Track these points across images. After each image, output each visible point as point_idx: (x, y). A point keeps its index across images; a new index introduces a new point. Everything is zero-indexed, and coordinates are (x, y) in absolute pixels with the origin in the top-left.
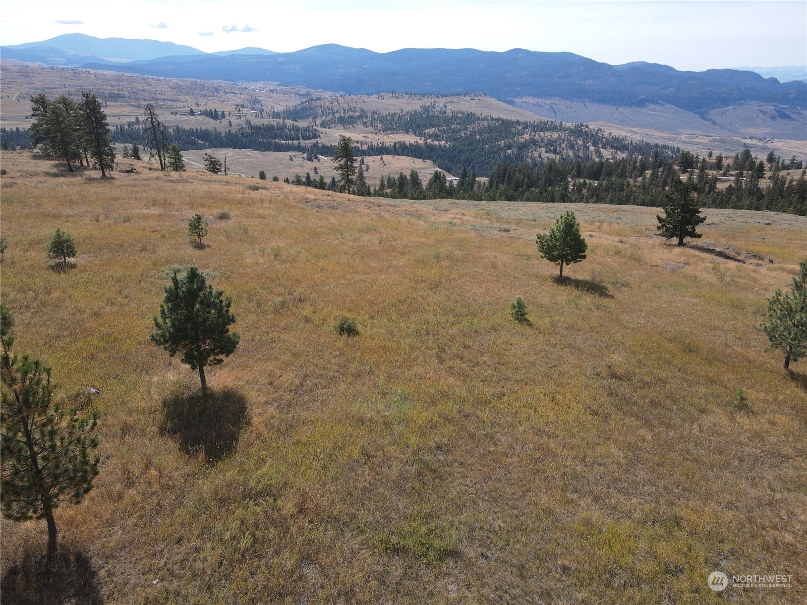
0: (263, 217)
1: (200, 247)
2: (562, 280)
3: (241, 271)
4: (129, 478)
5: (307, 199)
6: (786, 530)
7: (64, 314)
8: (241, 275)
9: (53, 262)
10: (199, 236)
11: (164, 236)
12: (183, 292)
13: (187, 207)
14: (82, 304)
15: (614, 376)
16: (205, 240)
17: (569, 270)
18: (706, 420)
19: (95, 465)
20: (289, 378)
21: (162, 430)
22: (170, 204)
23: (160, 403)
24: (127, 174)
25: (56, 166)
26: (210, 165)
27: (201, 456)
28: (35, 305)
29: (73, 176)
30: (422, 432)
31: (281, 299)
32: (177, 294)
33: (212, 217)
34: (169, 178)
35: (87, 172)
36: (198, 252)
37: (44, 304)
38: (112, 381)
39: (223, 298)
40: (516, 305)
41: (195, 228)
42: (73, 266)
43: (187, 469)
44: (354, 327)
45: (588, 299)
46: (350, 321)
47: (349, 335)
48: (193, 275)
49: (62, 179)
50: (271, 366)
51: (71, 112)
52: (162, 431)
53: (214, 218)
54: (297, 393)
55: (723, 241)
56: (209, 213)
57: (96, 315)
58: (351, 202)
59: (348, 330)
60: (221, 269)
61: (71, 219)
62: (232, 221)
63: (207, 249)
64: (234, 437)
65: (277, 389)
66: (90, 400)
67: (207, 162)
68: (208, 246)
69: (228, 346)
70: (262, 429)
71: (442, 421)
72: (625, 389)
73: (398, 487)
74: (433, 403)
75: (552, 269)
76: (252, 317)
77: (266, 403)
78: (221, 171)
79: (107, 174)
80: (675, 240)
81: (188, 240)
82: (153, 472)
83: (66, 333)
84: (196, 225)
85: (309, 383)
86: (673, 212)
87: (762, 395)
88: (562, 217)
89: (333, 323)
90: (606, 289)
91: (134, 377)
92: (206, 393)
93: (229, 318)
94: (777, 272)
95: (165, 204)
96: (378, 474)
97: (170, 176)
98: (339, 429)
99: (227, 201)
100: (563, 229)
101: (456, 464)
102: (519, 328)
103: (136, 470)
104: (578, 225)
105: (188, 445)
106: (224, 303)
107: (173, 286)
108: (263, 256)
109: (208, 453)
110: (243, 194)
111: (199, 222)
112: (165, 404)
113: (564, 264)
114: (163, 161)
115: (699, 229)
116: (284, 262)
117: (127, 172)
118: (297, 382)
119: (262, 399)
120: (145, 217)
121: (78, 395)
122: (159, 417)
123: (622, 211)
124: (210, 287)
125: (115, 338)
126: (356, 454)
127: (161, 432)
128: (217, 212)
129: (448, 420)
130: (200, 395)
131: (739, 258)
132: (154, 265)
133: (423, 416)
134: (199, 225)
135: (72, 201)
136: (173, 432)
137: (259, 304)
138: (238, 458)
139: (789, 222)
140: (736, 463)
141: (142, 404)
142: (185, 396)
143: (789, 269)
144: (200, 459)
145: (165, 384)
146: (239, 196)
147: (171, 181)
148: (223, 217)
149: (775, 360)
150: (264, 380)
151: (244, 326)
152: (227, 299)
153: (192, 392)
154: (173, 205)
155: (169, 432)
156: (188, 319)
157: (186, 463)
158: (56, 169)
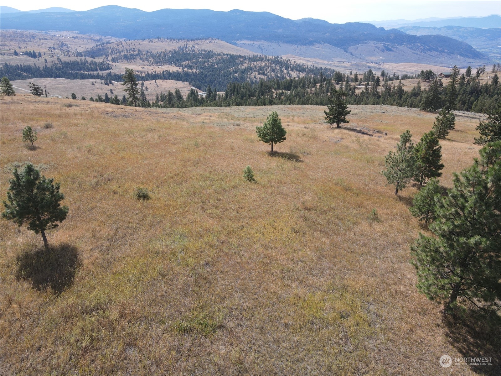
0: (76, 125)
1: (33, 148)
2: (273, 154)
3: (65, 163)
5: (107, 111)
6: (401, 284)
8: (65, 166)
10: (31, 141)
11: (4, 143)
12: (24, 182)
13: (20, 121)
15: (306, 209)
16: (36, 144)
17: (277, 147)
18: (357, 229)
20: (106, 231)
21: (18, 277)
22: (7, 120)
23: (15, 259)
26: (34, 90)
27: (49, 290)
30: (196, 255)
31: (95, 180)
32: (19, 185)
33: (39, 127)
36: (32, 152)
39: (54, 184)
40: (247, 171)
41: (28, 135)
43: (40, 301)
44: (147, 194)
45: (289, 164)
46: (144, 191)
47: (144, 200)
48: (30, 170)
50: (92, 225)
52: (18, 278)
53: (41, 127)
54: (112, 241)
55: (361, 124)
56: (37, 125)
58: (138, 112)
59: (143, 196)
60: (50, 163)
62: (54, 129)
63: (38, 150)
64: (71, 275)
65: (98, 239)
68: (39, 148)
69: (61, 215)
70: (91, 267)
71: (207, 247)
72: (312, 215)
73: (184, 292)
74: (201, 237)
75: (267, 147)
76: (76, 194)
77: (91, 250)
78: (43, 94)
80: (335, 125)
81: (23, 144)
82: (15, 306)
84: (28, 134)
85: (120, 233)
86: (333, 108)
87: (385, 211)
88: (270, 115)
89: (133, 193)
90: (299, 157)
92: (48, 248)
93: (59, 197)
94: (389, 140)
96: (170, 285)
97: (4, 100)
98: (143, 260)
99: (49, 115)
100: (271, 123)
101: (218, 273)
102: (250, 185)
104: (280, 119)
105: (38, 286)
106: (55, 187)
107: (15, 179)
108: (80, 152)
109: (54, 288)
110: (61, 110)
111: (30, 132)
112: (19, 259)
113: (274, 144)
115: (347, 118)
116: (95, 155)
118: (112, 233)
119: (89, 247)
122: (15, 268)
123: (305, 109)
124: (44, 177)
126: (155, 275)
128: (43, 123)
129: (211, 246)
130: (44, 250)
131: (370, 133)
133: (195, 246)
134: (30, 134)
136: (26, 278)
137: (80, 185)
138: (76, 288)
139: (394, 111)
140: (374, 251)
142: (33, 252)
143: (396, 138)
144: (48, 293)
145: (16, 245)
146: (58, 112)
147: (6, 103)
148: (47, 127)
149: (390, 190)
150: (89, 235)
151: (71, 200)
152: (57, 184)
153: (37, 248)
154: (9, 120)
155: (23, 278)
156: (29, 200)
157: (39, 296)
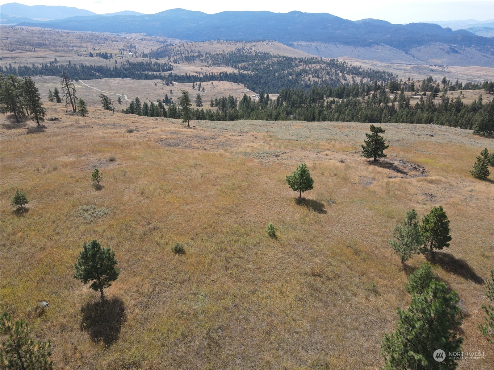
0: (135, 159)
1: (99, 188)
2: (301, 201)
3: (122, 207)
4: (66, 359)
5: (162, 139)
9: (15, 209)
10: (98, 181)
13: (90, 152)
14: (34, 242)
15: (314, 275)
16: (101, 183)
18: (355, 300)
20: (147, 287)
22: (80, 151)
24: (53, 122)
25: (9, 118)
28: (8, 243)
29: (20, 127)
30: (212, 319)
31: (143, 229)
32: (86, 256)
33: (105, 160)
35: (28, 122)
36: (98, 193)
37: (13, 243)
38: (54, 296)
40: (270, 227)
41: (96, 176)
42: (27, 210)
43: (94, 352)
44: (182, 248)
45: (313, 215)
46: (180, 246)
47: (179, 254)
48: (95, 244)
49: (13, 131)
50: (137, 279)
51: (16, 84)
52: (82, 328)
54: (150, 297)
55: (401, 154)
56: (103, 157)
57: (43, 249)
58: (188, 138)
59: (179, 251)
63: (103, 190)
64: (118, 330)
65: (141, 294)
66: (43, 311)
67: (102, 99)
69: (113, 276)
70: (133, 323)
71: (222, 310)
76: (127, 244)
79: (41, 124)
80: (372, 159)
81: (92, 183)
82: (78, 355)
85: (157, 289)
86: (370, 144)
88: (299, 166)
90: (323, 206)
91: (66, 293)
92: (104, 301)
93: (113, 261)
96: (189, 347)
97: (79, 123)
100: (300, 174)
101: (227, 338)
103: (69, 353)
104: (308, 171)
105: (95, 337)
106: (111, 254)
108: (135, 193)
109: (105, 341)
111: (97, 173)
112: (83, 310)
116: (147, 198)
119: (133, 302)
121: (37, 308)
122: (80, 318)
126: (178, 336)
128: (108, 155)
129: (226, 309)
130: (101, 301)
131: (405, 171)
132: (73, 206)
133: (214, 308)
136: (88, 328)
138: (120, 342)
141: (70, 310)
142: (93, 303)
144: (101, 345)
145: (82, 295)
147: (80, 127)
148: (112, 160)
150: (134, 289)
155: (85, 328)
157: (94, 347)
158: (8, 121)
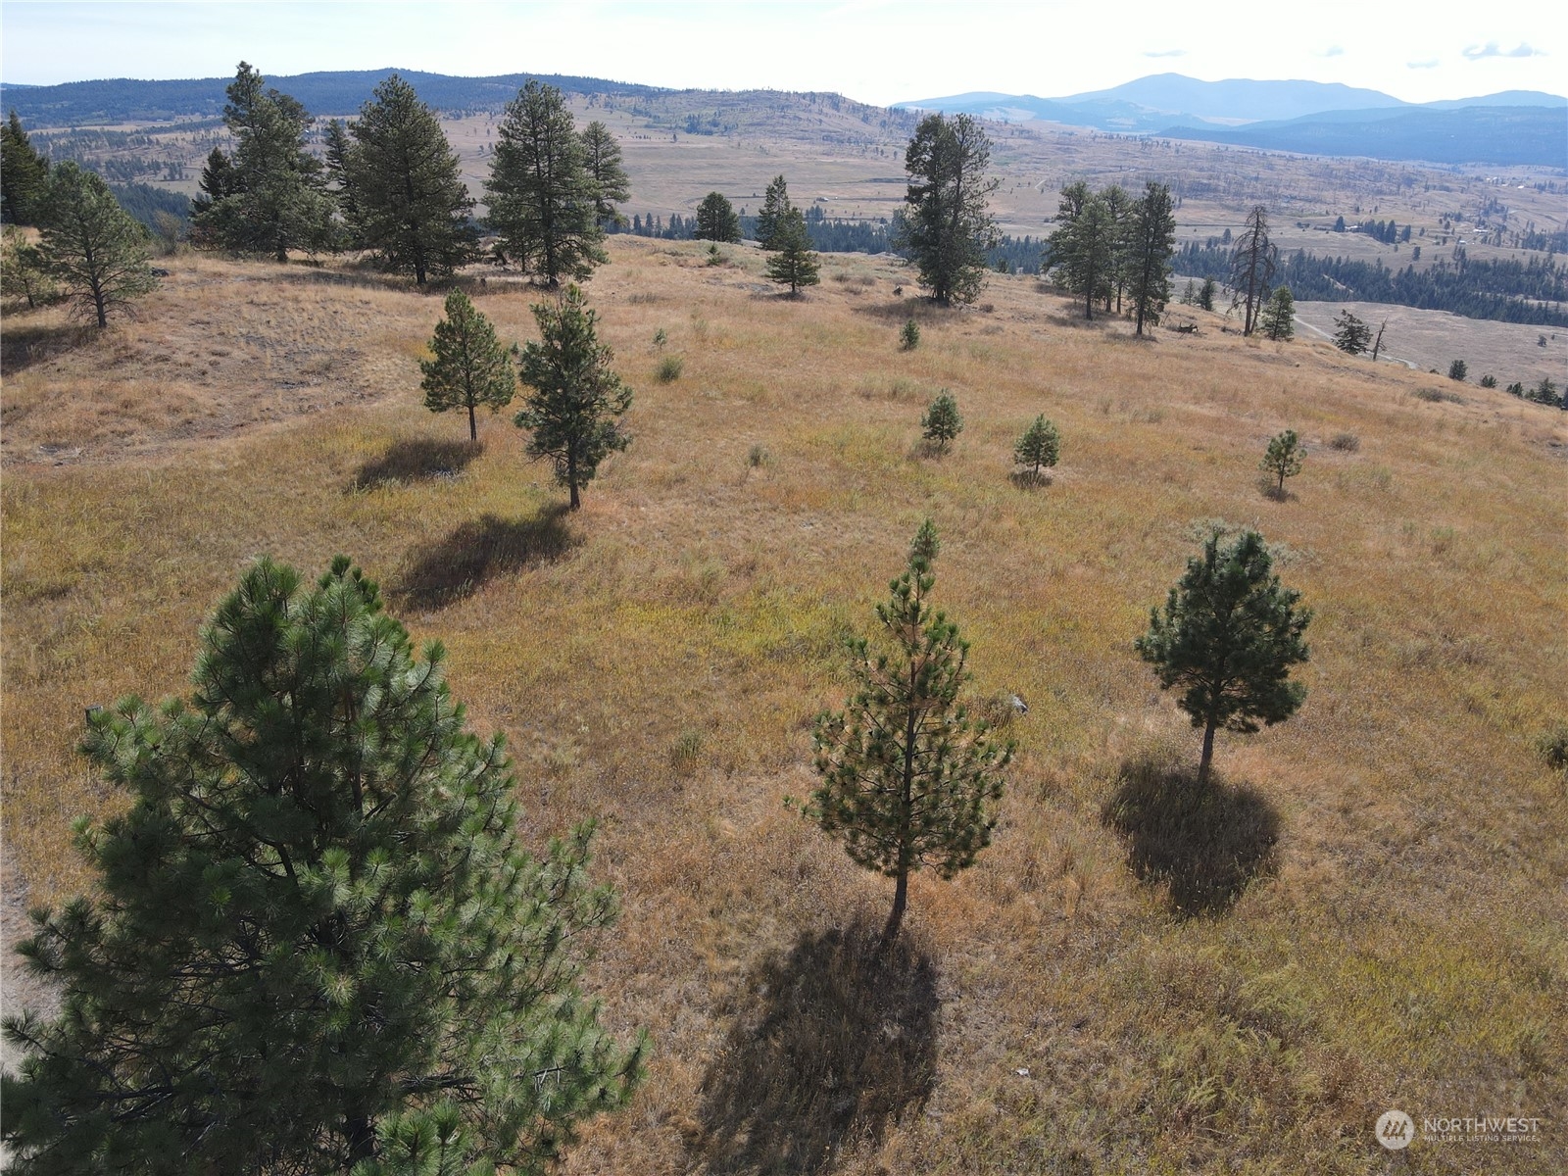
0: (1432, 461)
1: (1277, 495)
3: (1349, 562)
4: (1030, 874)
5: (1557, 438)
7: (1009, 559)
8: (1345, 571)
9: (1018, 469)
10: (1282, 473)
11: (1212, 461)
12: (1221, 576)
13: (1273, 413)
14: (1041, 551)
16: (1289, 486)
19: (989, 829)
20: (1391, 814)
21: (1107, 814)
22: (1243, 402)
23: (1118, 765)
24: (1179, 334)
25: (1067, 307)
27: (1163, 892)
28: (973, 532)
29: (1089, 327)
31: (1421, 643)
32: (1208, 577)
33: (1318, 441)
34: (1255, 352)
35: (1112, 324)
36: (1271, 505)
37: (986, 535)
38: (1051, 696)
39: (1296, 608)
41: (1279, 456)
42: (1046, 482)
43: (1130, 905)
48: (1250, 548)
49: (1070, 331)
50: (1355, 776)
51: (1119, 215)
52: (1107, 816)
53: (1323, 442)
54: (1398, 853)
56: (1315, 432)
57: (1058, 575)
60: (1306, 549)
61: (1065, 401)
62: (1358, 456)
63: (1289, 504)
64: (1235, 885)
65: (1355, 826)
66: (1008, 718)
67: (1342, 329)
68: (1294, 497)
69: (1277, 705)
70: (1297, 893)
76: (1344, 663)
77: (1321, 845)
78: (1365, 350)
79: (1145, 331)
81: (1257, 476)
82: (1072, 882)
83: (1005, 592)
84: (1282, 453)
85: (1434, 843)
89: (1538, 733)
91: (1087, 703)
92: (1204, 780)
93: (1294, 651)
95: (1234, 400)
97: (1258, 348)
98: (1478, 969)
99: (1360, 413)
103: (1046, 864)
105: (1146, 862)
106: (1294, 619)
107: (1205, 560)
108: (1408, 542)
109: (1176, 892)
110: (1401, 404)
111: (1288, 447)
112: (1126, 770)
114: (1253, 317)
116: (1455, 566)
117: (1182, 330)
118: (1407, 829)
119: (1316, 835)
120: (1188, 420)
121: (994, 702)
122: (1110, 790)
124: (1276, 579)
125: (1076, 625)
127: (1105, 819)
128: (1332, 432)
130: (1194, 778)
132: (1180, 510)
134: (1287, 452)
135: (1076, 371)
136: (1125, 827)
137: (1367, 640)
138: (1231, 928)
141: (1087, 754)
142: (1166, 771)
144: (1159, 898)
145: (1136, 733)
146: (1391, 408)
147: (1258, 358)
148: (1342, 444)
150: (1332, 797)
151: (1323, 675)
152: (1303, 611)
153: (1180, 767)
154: (1248, 404)
155: (1117, 824)
156: (1214, 628)
157: (1132, 892)
158: (1065, 312)
